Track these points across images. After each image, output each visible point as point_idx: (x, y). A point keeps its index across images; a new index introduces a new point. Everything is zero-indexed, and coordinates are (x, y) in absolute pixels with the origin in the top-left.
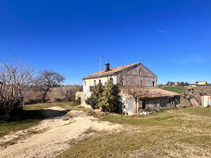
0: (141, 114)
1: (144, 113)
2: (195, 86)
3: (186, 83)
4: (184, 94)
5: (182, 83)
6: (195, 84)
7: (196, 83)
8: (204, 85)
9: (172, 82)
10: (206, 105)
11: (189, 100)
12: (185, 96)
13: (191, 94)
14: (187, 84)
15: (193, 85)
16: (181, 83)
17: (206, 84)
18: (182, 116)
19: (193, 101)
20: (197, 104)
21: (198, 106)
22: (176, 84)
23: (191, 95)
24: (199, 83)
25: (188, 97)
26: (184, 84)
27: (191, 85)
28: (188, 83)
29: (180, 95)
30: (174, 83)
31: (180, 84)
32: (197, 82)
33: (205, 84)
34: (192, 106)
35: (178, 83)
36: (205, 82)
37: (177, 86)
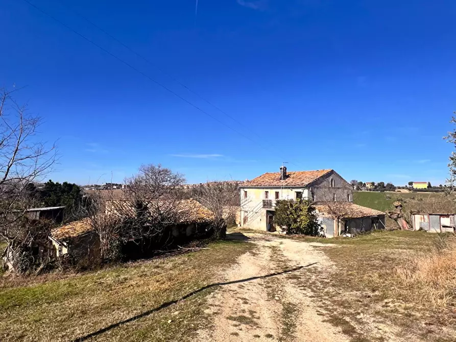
0: (344, 236)
1: (347, 235)
2: (406, 191)
3: (388, 185)
4: (390, 213)
5: (381, 185)
6: (406, 186)
7: (408, 186)
8: (425, 189)
9: (361, 183)
10: (417, 228)
11: (396, 221)
12: (391, 215)
13: (398, 212)
14: (391, 187)
15: (403, 188)
16: (379, 184)
17: (428, 187)
18: (389, 238)
19: (402, 222)
20: (407, 227)
21: (407, 229)
22: (368, 186)
23: (399, 214)
24: (415, 186)
25: (395, 216)
26: (385, 187)
27: (399, 190)
28: (392, 185)
29: (384, 213)
30: (365, 184)
31: (376, 186)
32: (411, 184)
33: (426, 187)
34: (400, 229)
35: (373, 184)
36: (426, 183)
37: (370, 190)
